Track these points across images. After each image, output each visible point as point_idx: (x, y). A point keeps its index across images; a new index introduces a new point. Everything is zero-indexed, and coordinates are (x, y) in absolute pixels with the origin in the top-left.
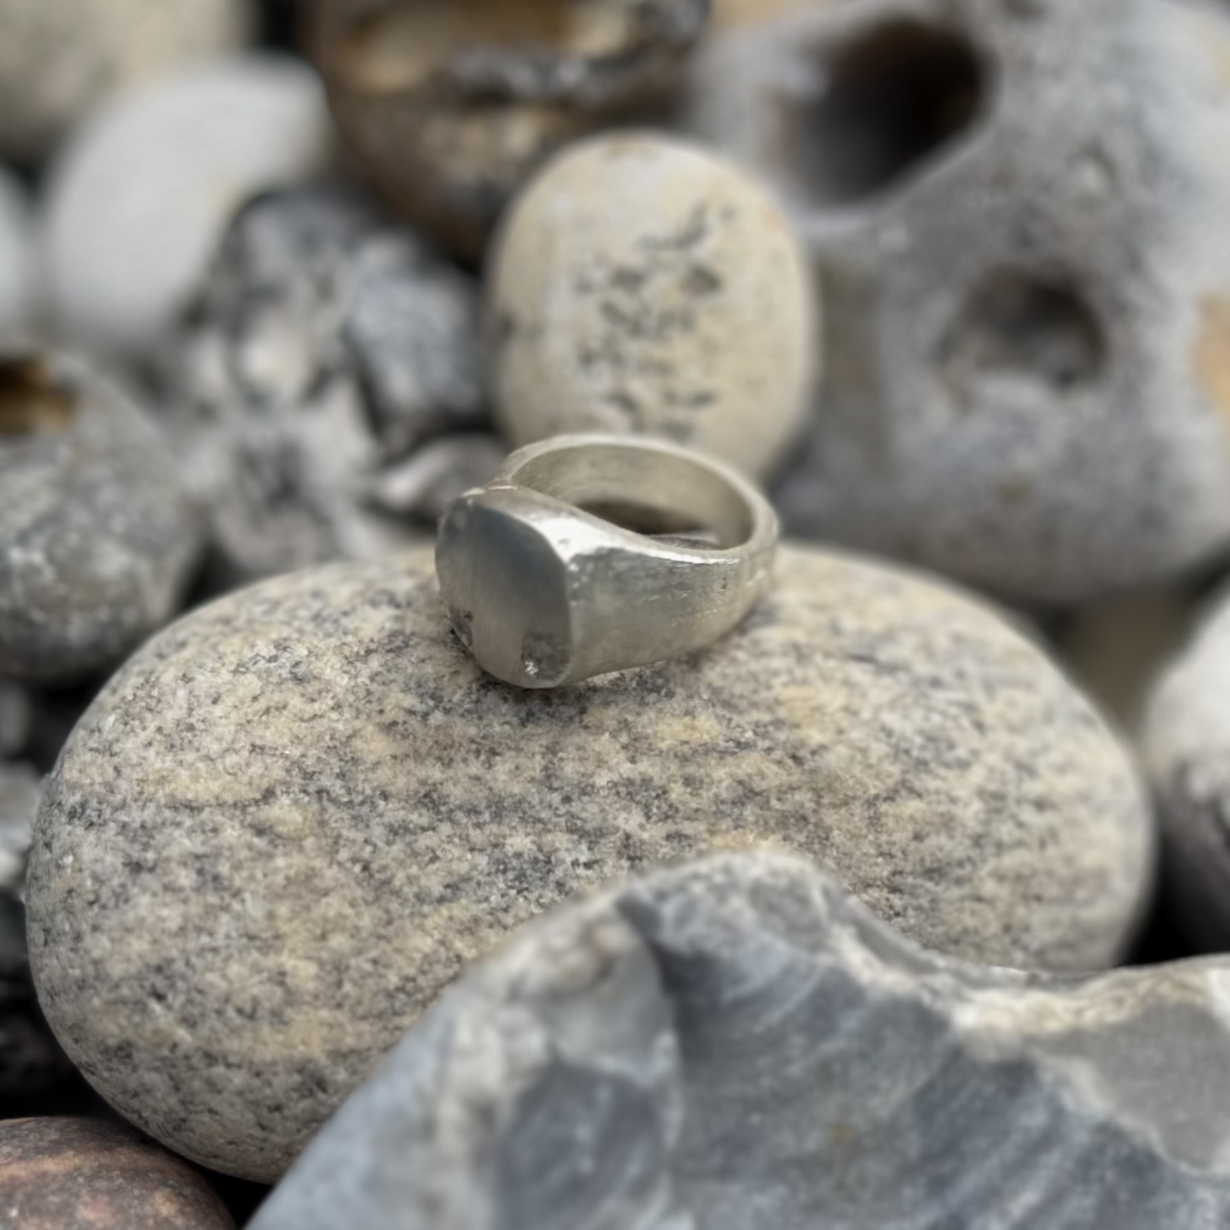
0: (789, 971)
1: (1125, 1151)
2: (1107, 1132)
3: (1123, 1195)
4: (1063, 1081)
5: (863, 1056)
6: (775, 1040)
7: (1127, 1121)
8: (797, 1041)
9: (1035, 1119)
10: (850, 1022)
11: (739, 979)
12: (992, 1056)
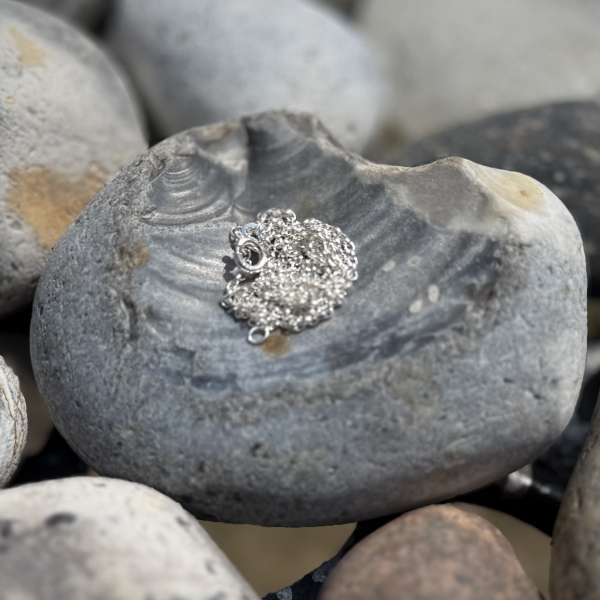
0: (295, 141)
1: (414, 220)
2: (409, 213)
3: (409, 237)
4: (395, 193)
5: (318, 178)
6: (285, 167)
7: (417, 210)
8: (294, 168)
9: (381, 207)
10: (315, 164)
11: (274, 141)
12: (369, 182)
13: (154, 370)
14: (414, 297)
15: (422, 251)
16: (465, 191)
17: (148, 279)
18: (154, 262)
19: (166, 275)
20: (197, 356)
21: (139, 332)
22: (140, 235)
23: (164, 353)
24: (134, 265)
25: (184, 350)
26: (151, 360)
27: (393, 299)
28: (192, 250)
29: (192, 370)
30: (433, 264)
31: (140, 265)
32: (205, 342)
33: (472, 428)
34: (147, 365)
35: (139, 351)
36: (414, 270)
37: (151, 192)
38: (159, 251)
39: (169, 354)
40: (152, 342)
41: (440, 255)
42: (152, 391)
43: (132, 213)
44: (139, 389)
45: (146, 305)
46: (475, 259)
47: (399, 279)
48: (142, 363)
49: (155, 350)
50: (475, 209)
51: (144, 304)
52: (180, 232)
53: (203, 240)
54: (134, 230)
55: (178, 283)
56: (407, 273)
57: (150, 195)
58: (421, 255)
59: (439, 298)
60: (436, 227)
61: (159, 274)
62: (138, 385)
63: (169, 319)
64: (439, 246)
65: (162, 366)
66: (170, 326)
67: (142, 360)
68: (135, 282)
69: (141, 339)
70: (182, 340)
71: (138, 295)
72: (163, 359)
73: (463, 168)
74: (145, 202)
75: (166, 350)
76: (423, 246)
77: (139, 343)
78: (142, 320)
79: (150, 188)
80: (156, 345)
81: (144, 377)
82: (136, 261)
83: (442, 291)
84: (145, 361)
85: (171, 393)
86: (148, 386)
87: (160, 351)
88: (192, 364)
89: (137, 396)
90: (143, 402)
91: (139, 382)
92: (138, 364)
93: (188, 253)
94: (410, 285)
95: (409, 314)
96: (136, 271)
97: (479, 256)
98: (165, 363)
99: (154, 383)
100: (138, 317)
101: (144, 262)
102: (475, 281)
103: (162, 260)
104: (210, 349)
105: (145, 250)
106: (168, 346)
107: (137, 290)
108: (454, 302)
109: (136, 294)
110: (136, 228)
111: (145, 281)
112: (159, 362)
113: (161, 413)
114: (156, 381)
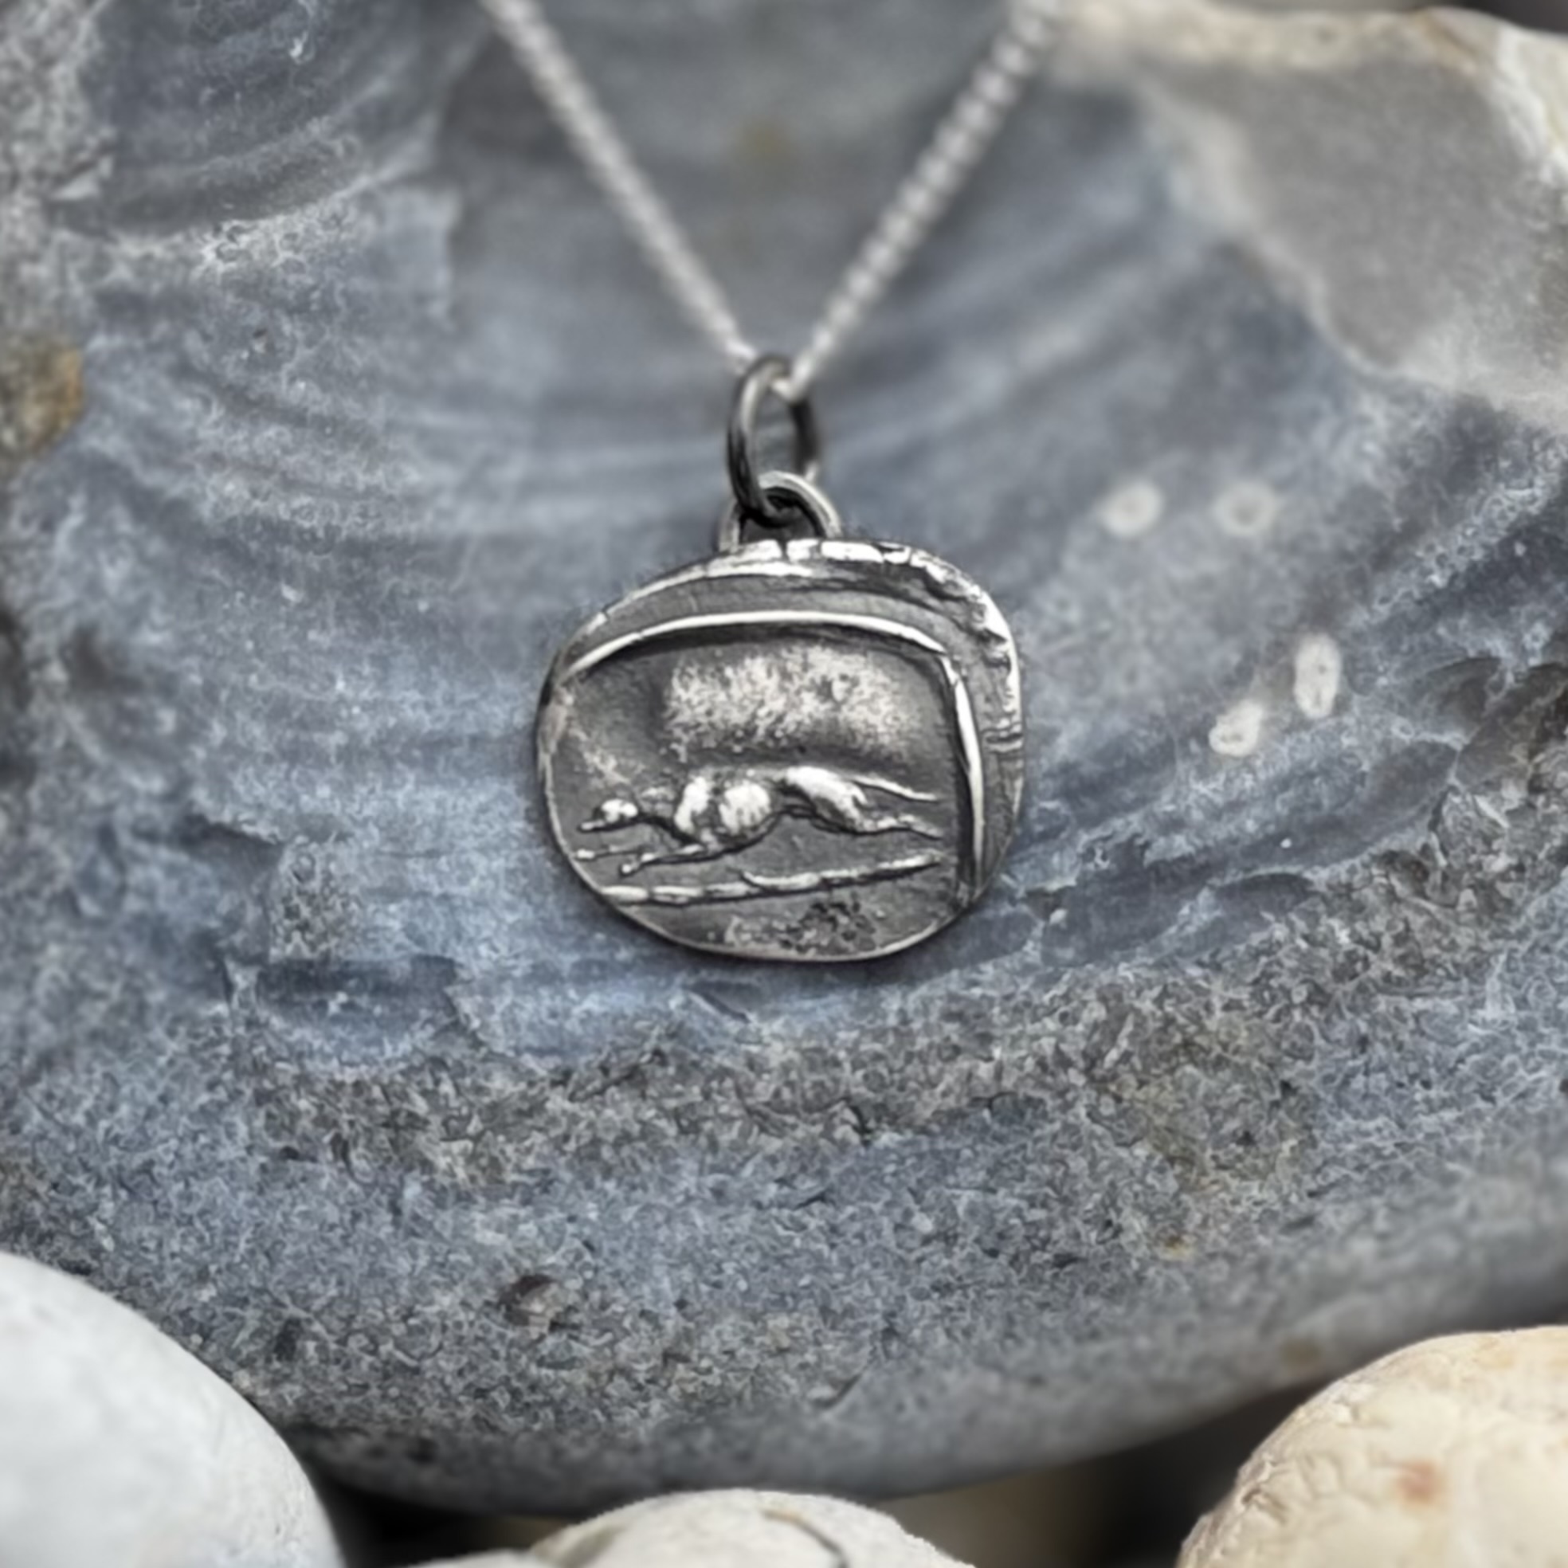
3: (1230, 377)
4: (1183, 152)
9: (1113, 205)
13: (98, 923)
14: (1236, 683)
15: (1282, 467)
16: (1497, 205)
17: (77, 501)
18: (108, 421)
19: (153, 478)
20: (286, 863)
21: (37, 748)
22: (53, 293)
23: (143, 848)
24: (21, 435)
25: (230, 835)
26: (89, 881)
27: (1144, 683)
28: (270, 347)
29: (264, 932)
30: (1326, 538)
31: (49, 439)
32: (321, 797)
33: (1406, 1261)
34: (67, 902)
35: (39, 835)
36: (1243, 556)
37: (93, 63)
38: (128, 367)
39: (164, 854)
40: (95, 795)
41: (1362, 497)
42: (93, 1014)
43: (14, 179)
44: (31, 1003)
45: (70, 624)
46: (1507, 544)
47: (1175, 590)
48: (47, 891)
49: (106, 836)
50: (1531, 299)
51: (58, 617)
52: (221, 268)
53: (316, 295)
54: (26, 270)
55: (205, 511)
56: (1212, 565)
57: (89, 83)
58: (1281, 486)
59: (1340, 705)
60: (1353, 355)
61: (127, 473)
62: (29, 986)
63: (167, 687)
64: (1361, 454)
65: (133, 904)
66: (168, 719)
67: (49, 877)
68: (26, 521)
69: (47, 780)
70: (221, 787)
71: (36, 578)
72: (137, 875)
73: (1499, 87)
74: (70, 119)
75: (151, 836)
76: (1289, 438)
77: (34, 795)
78: (50, 691)
79: (88, 44)
80: (109, 808)
81: (54, 950)
82: (33, 416)
83: (1355, 674)
84: (61, 882)
85: (172, 1033)
86: (75, 995)
87: (125, 840)
88: (261, 900)
89: (22, 1031)
90: (46, 1062)
91: (35, 971)
92: (33, 893)
93: (253, 364)
94: (1222, 627)
95: (1208, 765)
96: (27, 466)
97: (1526, 530)
98: (149, 894)
99: (99, 985)
100: (34, 676)
101: (65, 424)
102: (1497, 645)
103: (142, 406)
104: (342, 837)
105: (67, 365)
106: (162, 817)
107: (32, 554)
108: (1402, 731)
109: (26, 574)
110: (34, 258)
111: (65, 510)
112: (122, 890)
113: (124, 1110)
114: (110, 978)
